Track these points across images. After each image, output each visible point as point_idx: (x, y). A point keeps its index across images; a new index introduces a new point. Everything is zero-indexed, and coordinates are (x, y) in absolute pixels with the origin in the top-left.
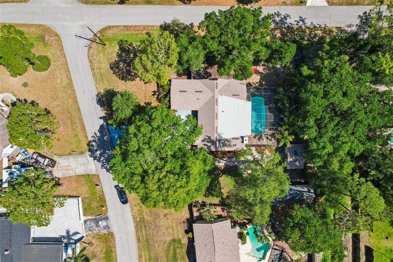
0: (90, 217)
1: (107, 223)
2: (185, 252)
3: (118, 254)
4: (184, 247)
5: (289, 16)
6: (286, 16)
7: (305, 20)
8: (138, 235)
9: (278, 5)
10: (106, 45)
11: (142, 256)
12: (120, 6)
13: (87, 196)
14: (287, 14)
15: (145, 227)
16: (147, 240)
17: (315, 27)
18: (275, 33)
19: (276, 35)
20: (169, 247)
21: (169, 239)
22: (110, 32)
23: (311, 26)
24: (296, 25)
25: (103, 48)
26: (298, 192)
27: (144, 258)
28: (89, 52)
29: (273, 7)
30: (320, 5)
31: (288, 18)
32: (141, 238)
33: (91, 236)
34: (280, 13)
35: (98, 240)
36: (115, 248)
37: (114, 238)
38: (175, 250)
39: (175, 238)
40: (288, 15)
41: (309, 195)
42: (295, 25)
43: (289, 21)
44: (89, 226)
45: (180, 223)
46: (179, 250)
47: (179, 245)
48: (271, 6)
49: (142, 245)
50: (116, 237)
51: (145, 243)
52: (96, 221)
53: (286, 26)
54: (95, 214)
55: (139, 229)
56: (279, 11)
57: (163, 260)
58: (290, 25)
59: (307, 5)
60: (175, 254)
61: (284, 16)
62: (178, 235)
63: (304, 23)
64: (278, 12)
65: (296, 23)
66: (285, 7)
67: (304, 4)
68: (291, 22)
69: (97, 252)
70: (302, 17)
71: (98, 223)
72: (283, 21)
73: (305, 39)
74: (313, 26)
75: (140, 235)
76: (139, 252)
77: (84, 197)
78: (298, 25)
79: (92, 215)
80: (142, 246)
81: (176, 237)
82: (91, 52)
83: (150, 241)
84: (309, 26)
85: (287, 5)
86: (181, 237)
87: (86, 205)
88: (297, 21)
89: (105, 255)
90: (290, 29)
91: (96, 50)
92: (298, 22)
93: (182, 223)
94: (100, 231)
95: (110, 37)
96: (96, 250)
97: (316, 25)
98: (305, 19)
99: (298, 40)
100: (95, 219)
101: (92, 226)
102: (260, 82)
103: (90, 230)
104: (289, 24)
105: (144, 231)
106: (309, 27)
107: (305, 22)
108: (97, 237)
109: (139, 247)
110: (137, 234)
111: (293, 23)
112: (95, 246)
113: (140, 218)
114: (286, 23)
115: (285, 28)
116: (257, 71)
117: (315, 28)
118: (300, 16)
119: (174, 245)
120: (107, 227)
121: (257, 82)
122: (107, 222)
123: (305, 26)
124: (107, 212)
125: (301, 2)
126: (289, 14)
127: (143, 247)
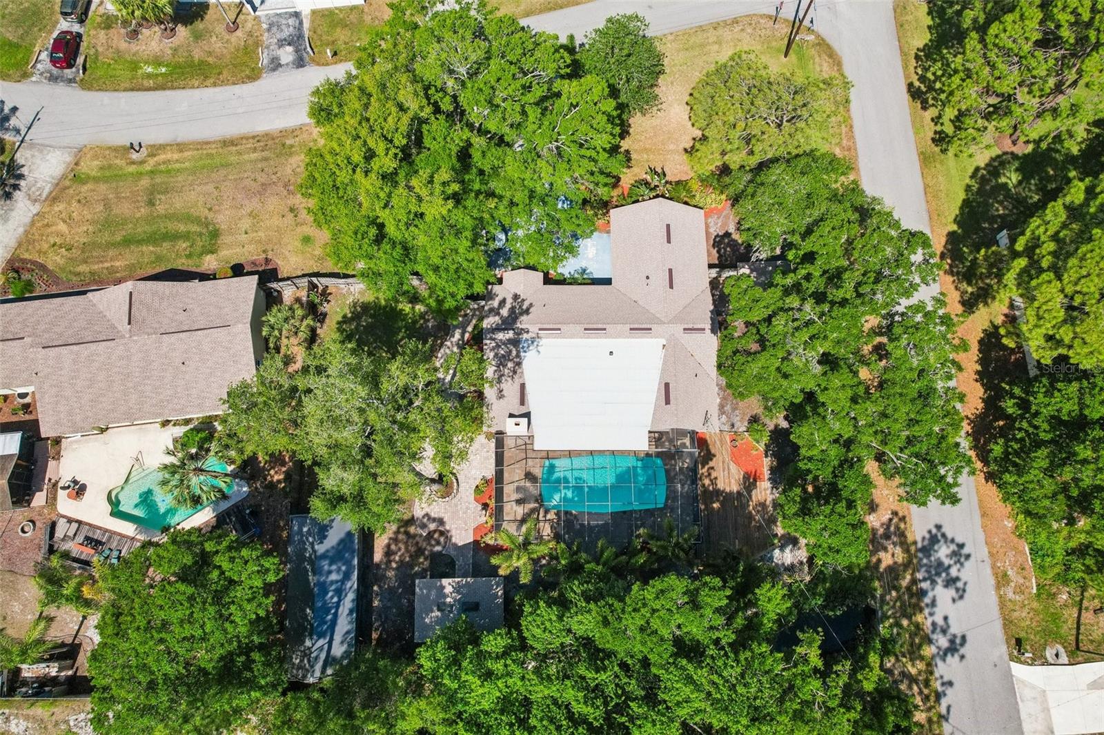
0: (306, 25)
1: (287, 64)
2: (174, 266)
3: (196, 93)
4: (190, 262)
5: (961, 597)
6: (960, 585)
7: (957, 657)
8: (244, 141)
9: (991, 554)
10: (786, 56)
11: (181, 151)
12: (904, 89)
13: (368, 19)
14: (967, 588)
15: (266, 159)
16: (227, 165)
17: (939, 696)
18: (890, 547)
19: (885, 549)
20: (197, 220)
21: (222, 219)
22: (825, 65)
23: (939, 683)
24: (934, 624)
25: (779, 50)
26: (329, 617)
27: (176, 156)
28: (763, 16)
29: (981, 536)
30: (1023, 716)
31: (951, 592)
32: (234, 148)
33: (256, 27)
34: (967, 564)
35: (243, 43)
36: (215, 85)
37: (243, 82)
38: (186, 236)
39: (222, 238)
40: (964, 591)
41: (317, 658)
42: (930, 621)
43: (942, 594)
44: (284, 22)
45: (264, 251)
46: (185, 250)
47: (198, 249)
48: (984, 527)
49: (214, 152)
50: (244, 86)
51: (217, 161)
52: (295, 40)
53: (925, 585)
54: (315, 37)
55: (262, 144)
56: (972, 559)
57: (162, 207)
58: (927, 600)
59: (1012, 664)
60: (175, 237)
61: (957, 579)
62: (229, 246)
63: (945, 654)
64: (968, 557)
65: (940, 622)
66: (992, 581)
67: (1015, 653)
68: (939, 602)
69: (209, 42)
70: (967, 645)
71: (289, 44)
72: (938, 574)
73: (886, 660)
74: (940, 689)
75: (243, 147)
76: (193, 143)
77: (363, 12)
78: (933, 632)
79: (314, 30)
80: (210, 151)
81: (225, 239)
82: (761, 21)
83: (223, 172)
84: (937, 675)
85: (998, 587)
86: (224, 253)
87: (341, 16)
88: (948, 627)
89: (196, 62)
90: (915, 599)
91: (769, 33)
92: (944, 631)
93: (264, 256)
94: (268, 47)
95: (811, 66)
96: (214, 38)
97: (944, 702)
98: (962, 657)
99: (878, 634)
100: (300, 36)
101: (282, 30)
102: (718, 493)
103: (271, 25)
104: (930, 594)
105: (254, 156)
106: (932, 673)
107: (949, 657)
108: (250, 42)
109: (207, 143)
110: (247, 139)
111: (936, 610)
112: (227, 37)
113: (292, 146)
114: (933, 582)
115: (914, 581)
116: (755, 480)
117: (932, 698)
118: (968, 638)
119: (201, 234)
120: (276, 65)
121: (718, 482)
122: (291, 65)
123: (933, 657)
124: (318, 64)
125: (1019, 642)
126: (966, 595)
127: (208, 155)
